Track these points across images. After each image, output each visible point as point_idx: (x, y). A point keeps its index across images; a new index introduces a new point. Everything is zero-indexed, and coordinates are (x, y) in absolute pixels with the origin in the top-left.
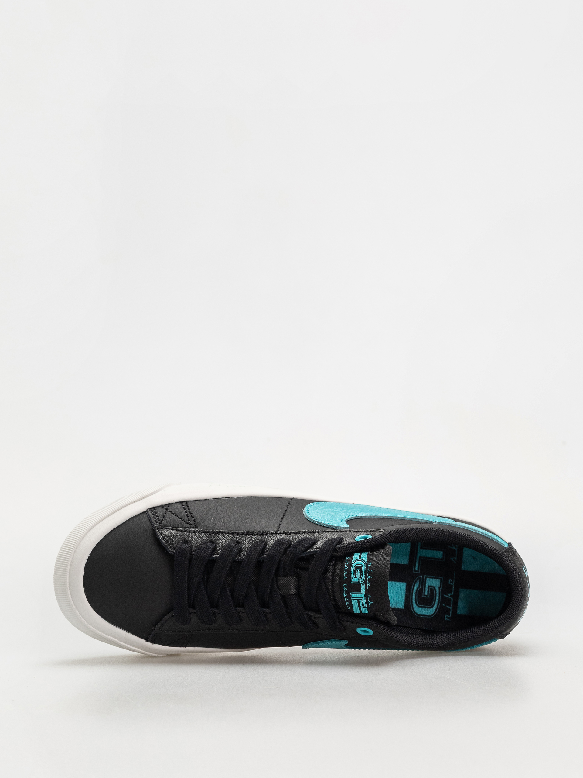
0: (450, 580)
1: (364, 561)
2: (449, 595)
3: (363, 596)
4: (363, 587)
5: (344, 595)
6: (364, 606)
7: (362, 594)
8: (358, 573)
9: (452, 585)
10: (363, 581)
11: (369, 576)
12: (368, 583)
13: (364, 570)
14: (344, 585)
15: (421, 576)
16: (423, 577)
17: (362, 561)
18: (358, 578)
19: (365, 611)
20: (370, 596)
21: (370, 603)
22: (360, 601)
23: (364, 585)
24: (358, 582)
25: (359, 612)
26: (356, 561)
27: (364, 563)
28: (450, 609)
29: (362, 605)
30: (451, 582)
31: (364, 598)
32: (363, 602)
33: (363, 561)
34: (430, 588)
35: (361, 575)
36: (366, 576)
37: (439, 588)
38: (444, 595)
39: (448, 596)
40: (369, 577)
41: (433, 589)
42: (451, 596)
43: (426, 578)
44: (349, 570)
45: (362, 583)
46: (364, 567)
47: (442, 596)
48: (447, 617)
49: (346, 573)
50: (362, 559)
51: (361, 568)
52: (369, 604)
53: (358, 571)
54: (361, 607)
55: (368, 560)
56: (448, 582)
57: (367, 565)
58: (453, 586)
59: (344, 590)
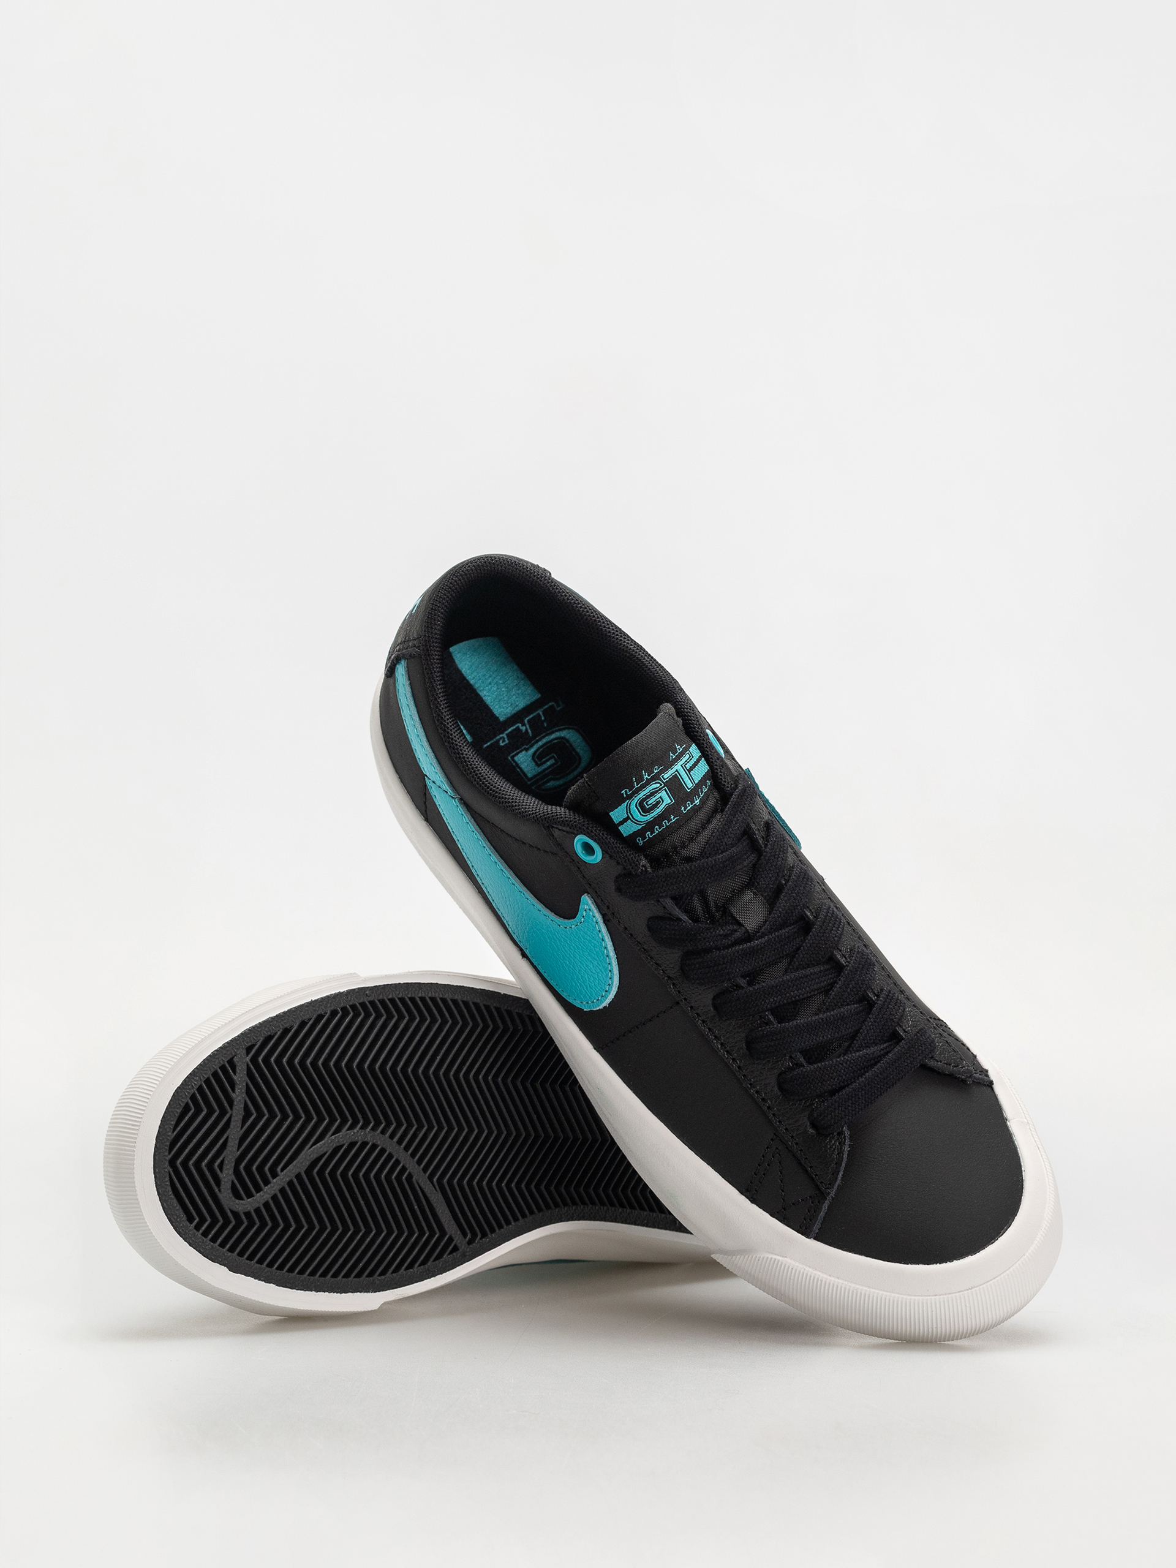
0: (502, 744)
1: (627, 807)
2: (524, 729)
3: (678, 767)
4: (667, 775)
5: (698, 801)
6: (690, 757)
7: (677, 771)
8: (652, 801)
9: (507, 735)
10: (659, 783)
11: (645, 777)
12: (656, 772)
13: (642, 795)
14: (684, 812)
15: (533, 788)
16: (532, 784)
17: (630, 811)
18: (659, 795)
19: (694, 750)
20: (671, 755)
21: (679, 749)
22: (688, 766)
23: (662, 777)
24: (665, 790)
25: (703, 759)
26: (636, 822)
27: (630, 804)
28: (544, 712)
29: (691, 760)
30: (504, 741)
31: (681, 763)
32: (686, 761)
33: (630, 809)
34: (539, 763)
35: (652, 794)
36: (648, 783)
37: (527, 750)
38: (531, 735)
39: (526, 730)
40: (647, 776)
41: (537, 758)
42: (524, 725)
43: (530, 779)
44: (658, 820)
45: (663, 782)
46: (636, 800)
47: (534, 737)
48: (558, 706)
49: (665, 823)
50: (627, 814)
51: (641, 804)
52: (681, 750)
53: (649, 803)
54: (694, 760)
55: (620, 800)
56: (506, 744)
57: (630, 797)
58: (507, 732)
59: (691, 806)
